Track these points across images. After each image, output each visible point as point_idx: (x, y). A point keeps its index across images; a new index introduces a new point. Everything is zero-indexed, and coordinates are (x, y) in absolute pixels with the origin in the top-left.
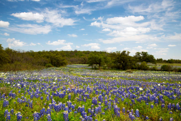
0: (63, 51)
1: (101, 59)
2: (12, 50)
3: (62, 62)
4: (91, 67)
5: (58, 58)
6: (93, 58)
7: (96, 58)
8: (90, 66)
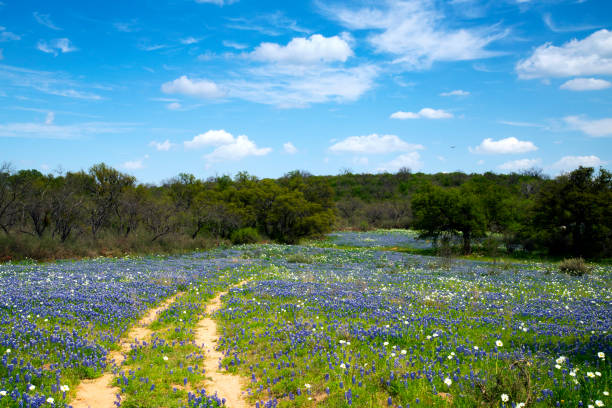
0: (349, 175)
1: (470, 208)
2: (115, 172)
3: (304, 221)
4: (428, 244)
5: (287, 204)
6: (432, 201)
7: (446, 201)
8: (423, 237)
